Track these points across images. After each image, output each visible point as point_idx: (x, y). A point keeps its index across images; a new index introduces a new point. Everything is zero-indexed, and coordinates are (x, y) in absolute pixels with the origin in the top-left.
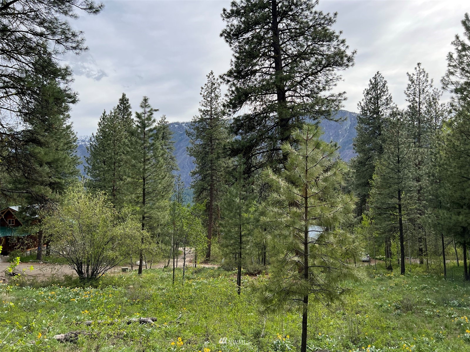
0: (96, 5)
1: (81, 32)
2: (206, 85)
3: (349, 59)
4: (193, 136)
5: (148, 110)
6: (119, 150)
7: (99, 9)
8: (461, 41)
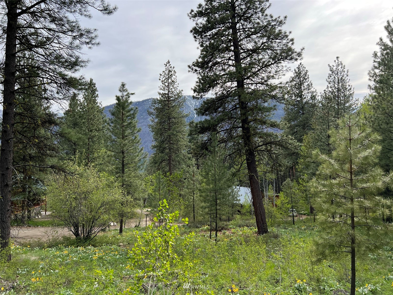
0: (111, 7)
1: (95, 30)
2: (163, 72)
3: (299, 55)
4: (153, 115)
5: (125, 94)
6: (93, 127)
7: (113, 11)
8: (384, 42)
